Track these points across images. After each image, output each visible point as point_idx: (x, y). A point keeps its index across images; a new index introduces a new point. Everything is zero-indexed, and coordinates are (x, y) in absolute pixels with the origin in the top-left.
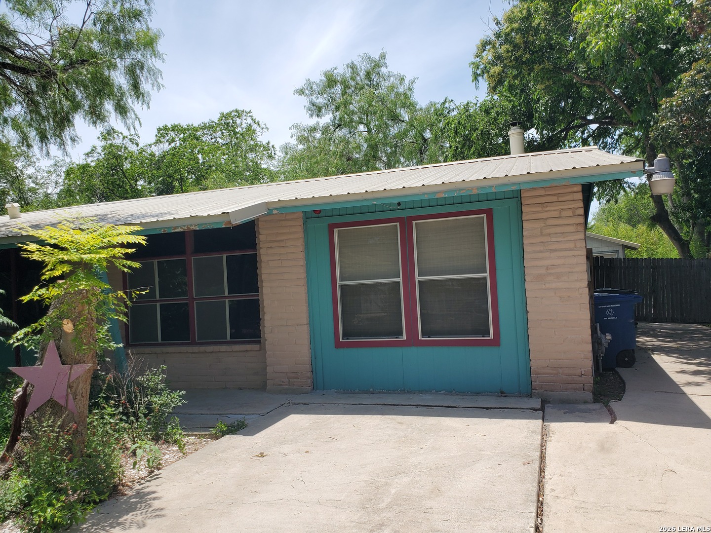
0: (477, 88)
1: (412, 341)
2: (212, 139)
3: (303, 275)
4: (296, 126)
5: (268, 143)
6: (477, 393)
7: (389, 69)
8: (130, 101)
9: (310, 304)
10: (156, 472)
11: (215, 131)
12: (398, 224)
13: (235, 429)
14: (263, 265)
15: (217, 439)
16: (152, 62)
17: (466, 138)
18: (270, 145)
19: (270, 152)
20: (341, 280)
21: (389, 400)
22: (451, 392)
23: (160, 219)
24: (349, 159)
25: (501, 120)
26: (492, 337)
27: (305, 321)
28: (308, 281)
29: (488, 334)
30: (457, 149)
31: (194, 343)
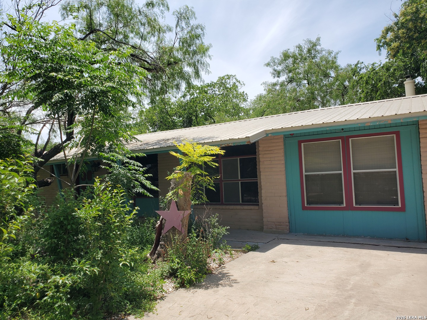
0: (380, 54)
1: (350, 207)
2: (212, 92)
3: (284, 169)
4: (264, 83)
5: (243, 92)
6: (391, 239)
7: (322, 47)
8: (192, 80)
9: (287, 185)
10: (222, 265)
11: (214, 87)
12: (340, 140)
13: (254, 249)
14: (261, 163)
15: (246, 253)
16: (206, 60)
17: (374, 86)
18: (245, 93)
19: (244, 97)
20: (305, 172)
21: (336, 239)
22: (373, 237)
23: (214, 141)
24: (298, 101)
25: (398, 74)
26: (400, 206)
27: (285, 194)
28: (286, 172)
29: (398, 204)
30: (368, 93)
31: (222, 204)
